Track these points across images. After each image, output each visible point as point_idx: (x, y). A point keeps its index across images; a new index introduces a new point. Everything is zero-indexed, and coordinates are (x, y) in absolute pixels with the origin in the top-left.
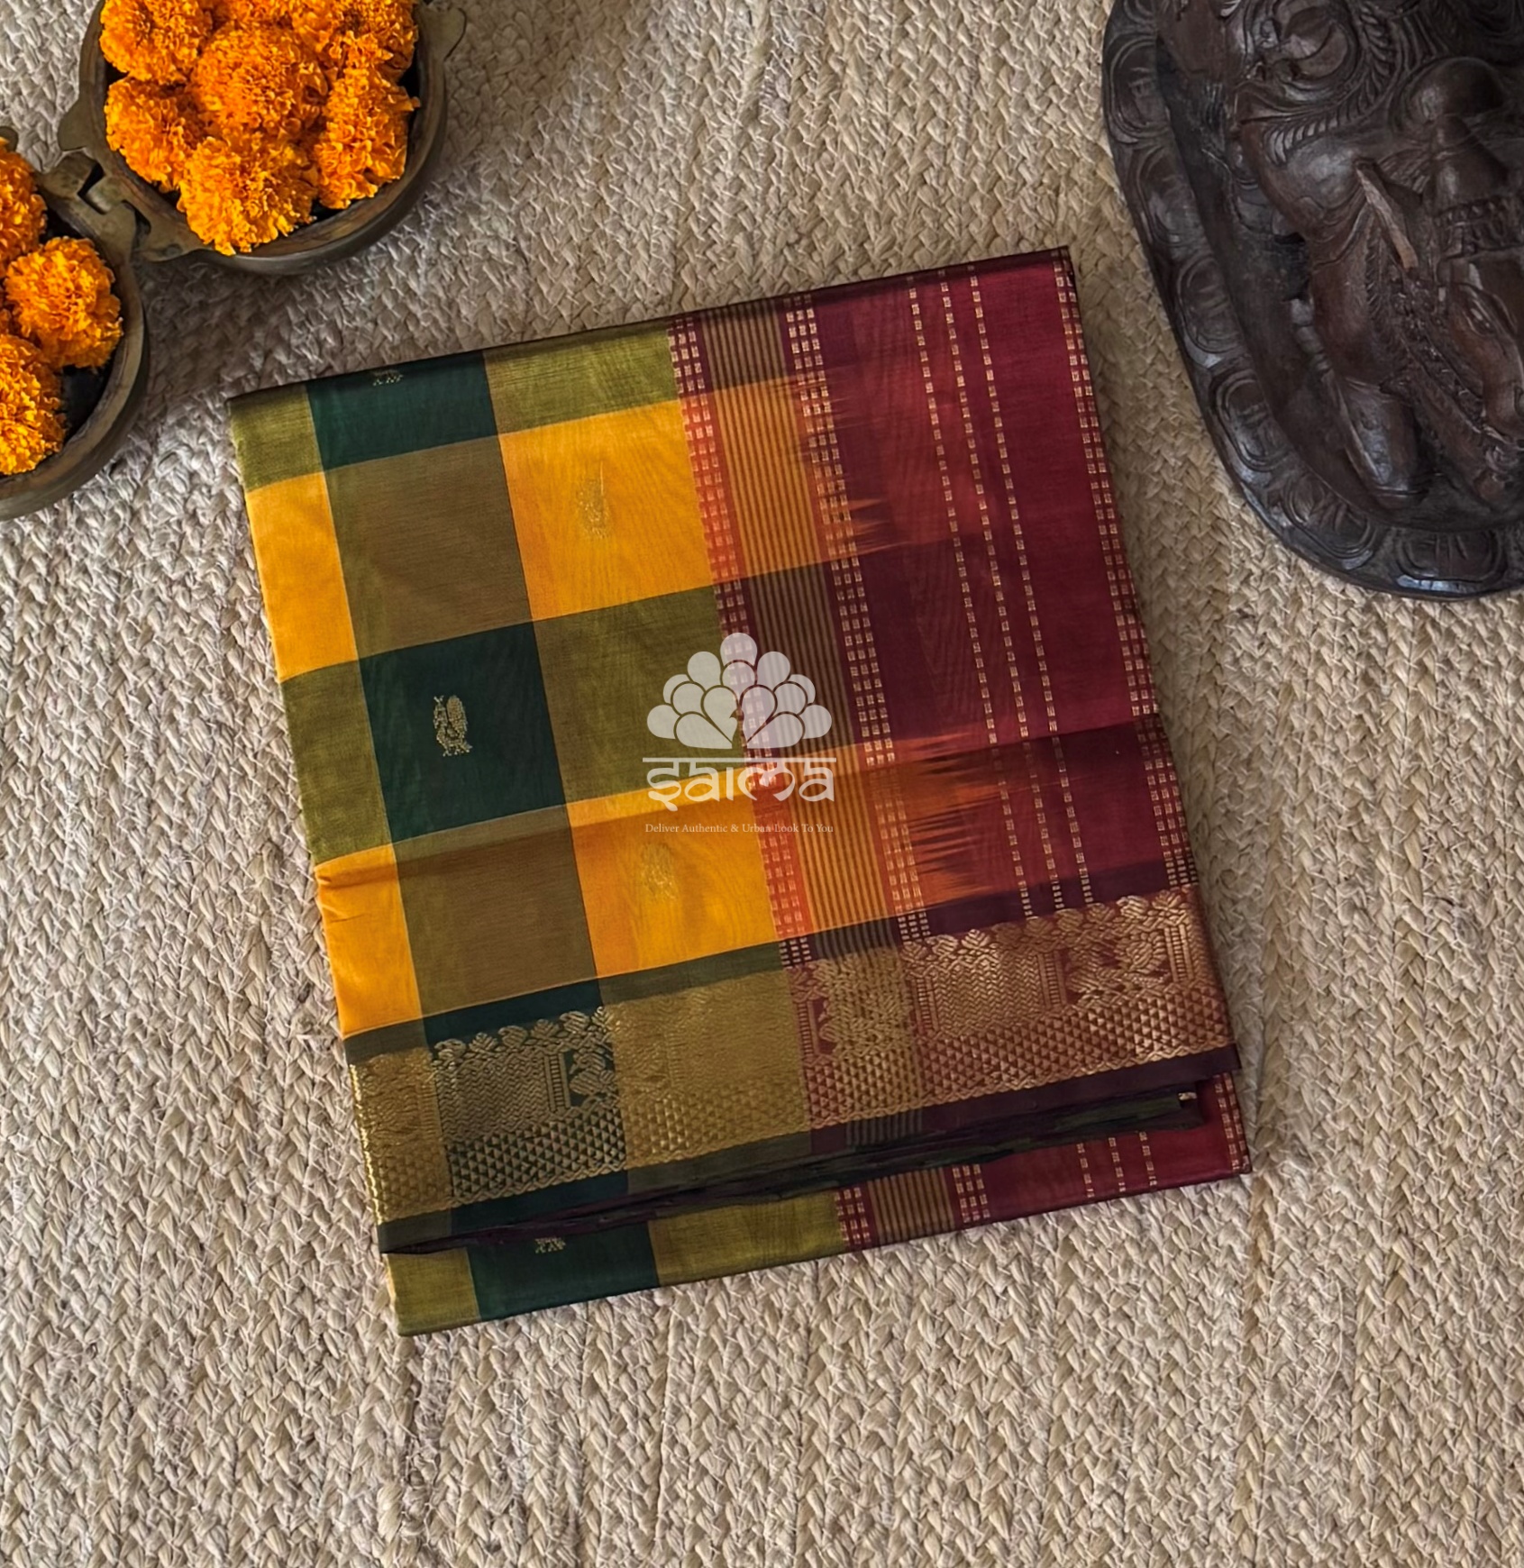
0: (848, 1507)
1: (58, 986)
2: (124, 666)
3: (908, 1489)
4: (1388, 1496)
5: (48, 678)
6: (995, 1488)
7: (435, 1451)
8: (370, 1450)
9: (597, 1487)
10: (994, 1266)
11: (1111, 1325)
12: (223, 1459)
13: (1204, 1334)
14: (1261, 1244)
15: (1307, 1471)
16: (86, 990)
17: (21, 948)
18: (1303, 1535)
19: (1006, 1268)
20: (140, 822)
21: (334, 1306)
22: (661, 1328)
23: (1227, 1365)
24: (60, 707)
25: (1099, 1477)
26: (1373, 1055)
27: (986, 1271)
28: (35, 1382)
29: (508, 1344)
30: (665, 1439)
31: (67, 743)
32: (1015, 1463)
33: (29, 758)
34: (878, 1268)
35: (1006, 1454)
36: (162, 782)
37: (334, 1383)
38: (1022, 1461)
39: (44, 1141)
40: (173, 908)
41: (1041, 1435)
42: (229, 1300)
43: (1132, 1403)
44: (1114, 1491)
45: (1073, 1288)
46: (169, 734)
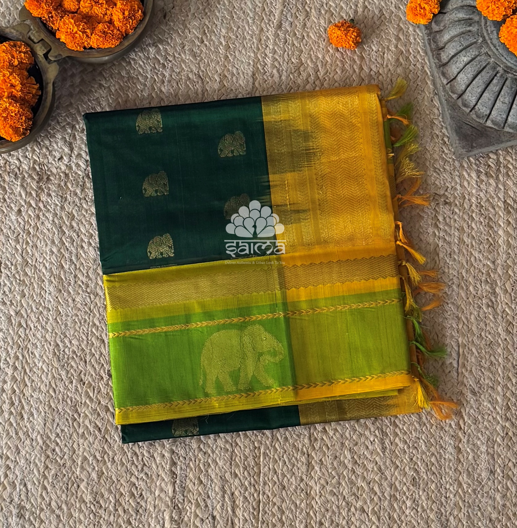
0: (324, 516)
1: (46, 340)
2: (64, 228)
3: (344, 510)
4: (508, 511)
5: (37, 234)
6: (374, 508)
7: (182, 497)
8: (161, 498)
9: (238, 509)
10: (370, 431)
11: (411, 451)
12: (111, 502)
13: (443, 453)
14: (461, 423)
15: (480, 501)
16: (55, 341)
17: (32, 328)
18: (480, 524)
19: (374, 432)
20: (72, 282)
21: (146, 448)
22: (258, 455)
23: (451, 464)
24: (42, 244)
25: (409, 503)
26: (497, 358)
27: (367, 433)
28: (45, 477)
29: (206, 461)
30: (261, 493)
31: (45, 256)
32: (380, 499)
33: (32, 262)
34: (331, 433)
35: (377, 496)
36: (79, 268)
37: (148, 475)
38: (382, 498)
39: (43, 394)
40: (85, 312)
41: (388, 489)
42: (110, 447)
43: (419, 478)
44: (414, 508)
45: (397, 439)
46: (81, 252)
